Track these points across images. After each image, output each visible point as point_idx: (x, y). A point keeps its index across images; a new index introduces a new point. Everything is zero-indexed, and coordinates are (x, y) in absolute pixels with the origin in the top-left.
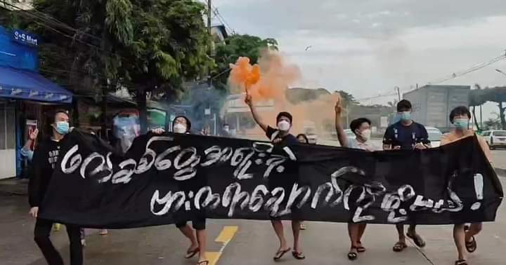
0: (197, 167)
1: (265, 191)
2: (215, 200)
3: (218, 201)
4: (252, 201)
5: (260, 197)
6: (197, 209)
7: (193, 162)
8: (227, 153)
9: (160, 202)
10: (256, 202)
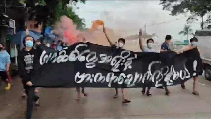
0: (96, 63)
1: (125, 76)
2: (103, 79)
3: (105, 79)
4: (119, 80)
5: (122, 78)
6: (95, 83)
7: (94, 60)
8: (110, 58)
9: (79, 77)
10: (121, 80)
